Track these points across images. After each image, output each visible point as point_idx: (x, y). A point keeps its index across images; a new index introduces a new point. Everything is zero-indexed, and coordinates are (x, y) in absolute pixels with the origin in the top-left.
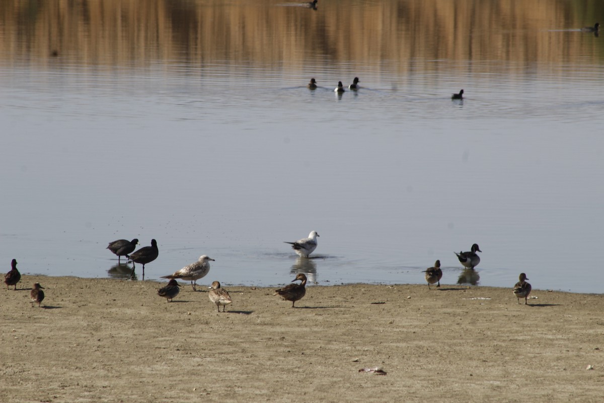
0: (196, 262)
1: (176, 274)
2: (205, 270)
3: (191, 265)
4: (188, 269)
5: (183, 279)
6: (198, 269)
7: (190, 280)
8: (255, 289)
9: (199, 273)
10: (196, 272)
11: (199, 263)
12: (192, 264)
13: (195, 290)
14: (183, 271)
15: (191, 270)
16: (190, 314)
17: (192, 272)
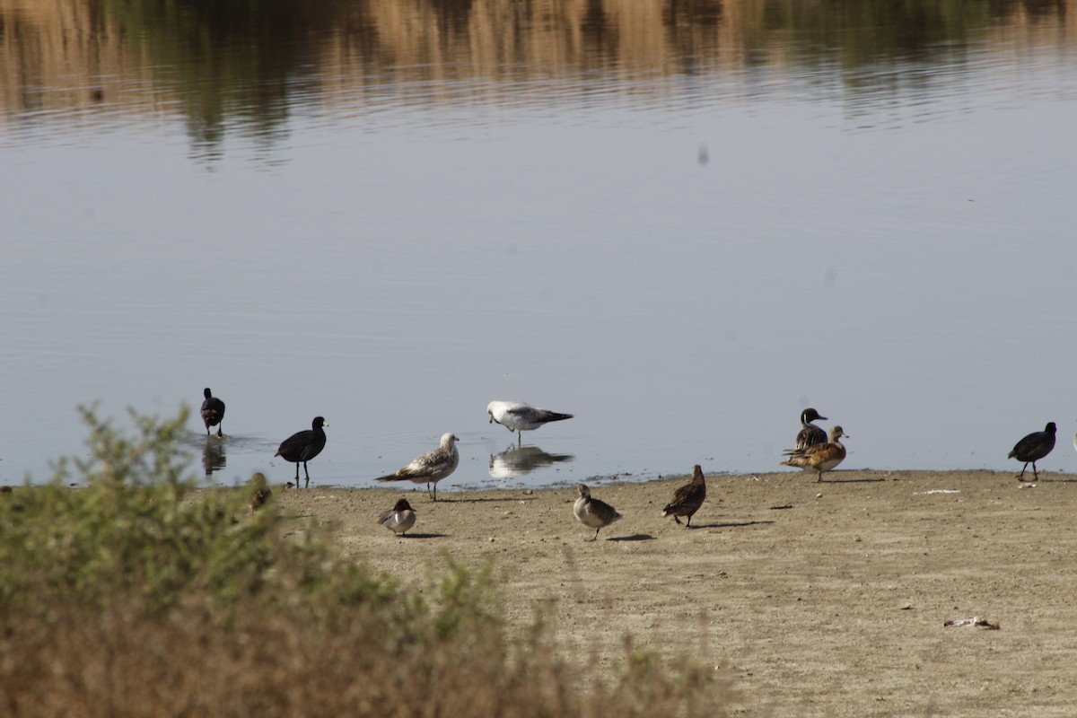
0: (436, 448)
1: (402, 472)
2: (453, 462)
3: (428, 455)
4: (423, 463)
5: (414, 482)
6: (442, 462)
7: (423, 482)
8: (532, 493)
9: (444, 469)
10: (438, 467)
11: (441, 452)
12: (430, 453)
13: (435, 501)
14: (414, 467)
15: (429, 464)
16: (493, 541)
17: (431, 468)
